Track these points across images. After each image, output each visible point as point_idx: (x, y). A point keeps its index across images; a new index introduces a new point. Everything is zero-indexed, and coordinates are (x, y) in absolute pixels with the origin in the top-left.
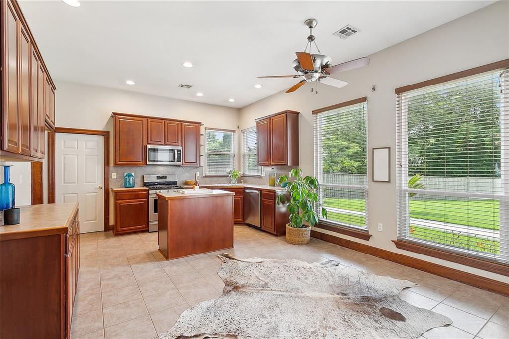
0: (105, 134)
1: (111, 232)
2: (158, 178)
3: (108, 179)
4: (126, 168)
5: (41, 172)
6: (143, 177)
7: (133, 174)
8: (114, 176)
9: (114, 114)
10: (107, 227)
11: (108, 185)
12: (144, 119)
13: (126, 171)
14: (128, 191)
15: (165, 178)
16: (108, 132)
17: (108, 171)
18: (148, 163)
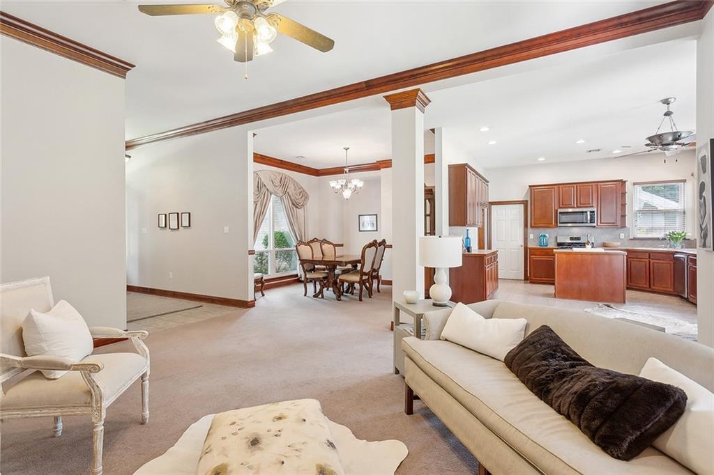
0: (525, 203)
1: (528, 281)
2: (571, 239)
3: (527, 239)
4: (542, 230)
5: (483, 233)
6: (556, 238)
7: (547, 235)
8: (531, 236)
9: (530, 186)
10: (526, 279)
11: (527, 244)
12: (555, 187)
13: (542, 232)
14: (542, 249)
15: (578, 239)
16: (527, 201)
17: (527, 232)
18: (559, 225)
